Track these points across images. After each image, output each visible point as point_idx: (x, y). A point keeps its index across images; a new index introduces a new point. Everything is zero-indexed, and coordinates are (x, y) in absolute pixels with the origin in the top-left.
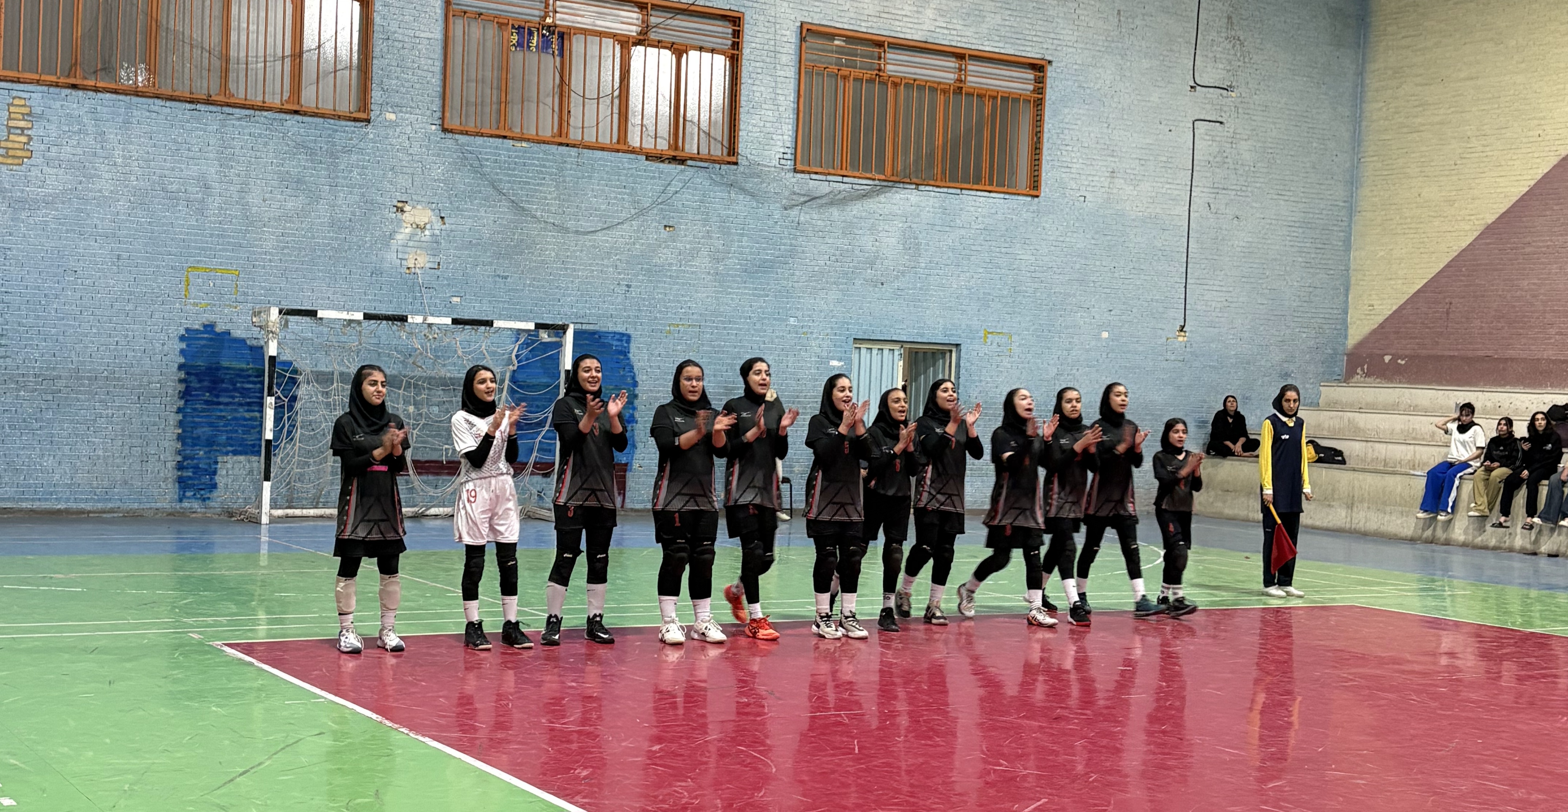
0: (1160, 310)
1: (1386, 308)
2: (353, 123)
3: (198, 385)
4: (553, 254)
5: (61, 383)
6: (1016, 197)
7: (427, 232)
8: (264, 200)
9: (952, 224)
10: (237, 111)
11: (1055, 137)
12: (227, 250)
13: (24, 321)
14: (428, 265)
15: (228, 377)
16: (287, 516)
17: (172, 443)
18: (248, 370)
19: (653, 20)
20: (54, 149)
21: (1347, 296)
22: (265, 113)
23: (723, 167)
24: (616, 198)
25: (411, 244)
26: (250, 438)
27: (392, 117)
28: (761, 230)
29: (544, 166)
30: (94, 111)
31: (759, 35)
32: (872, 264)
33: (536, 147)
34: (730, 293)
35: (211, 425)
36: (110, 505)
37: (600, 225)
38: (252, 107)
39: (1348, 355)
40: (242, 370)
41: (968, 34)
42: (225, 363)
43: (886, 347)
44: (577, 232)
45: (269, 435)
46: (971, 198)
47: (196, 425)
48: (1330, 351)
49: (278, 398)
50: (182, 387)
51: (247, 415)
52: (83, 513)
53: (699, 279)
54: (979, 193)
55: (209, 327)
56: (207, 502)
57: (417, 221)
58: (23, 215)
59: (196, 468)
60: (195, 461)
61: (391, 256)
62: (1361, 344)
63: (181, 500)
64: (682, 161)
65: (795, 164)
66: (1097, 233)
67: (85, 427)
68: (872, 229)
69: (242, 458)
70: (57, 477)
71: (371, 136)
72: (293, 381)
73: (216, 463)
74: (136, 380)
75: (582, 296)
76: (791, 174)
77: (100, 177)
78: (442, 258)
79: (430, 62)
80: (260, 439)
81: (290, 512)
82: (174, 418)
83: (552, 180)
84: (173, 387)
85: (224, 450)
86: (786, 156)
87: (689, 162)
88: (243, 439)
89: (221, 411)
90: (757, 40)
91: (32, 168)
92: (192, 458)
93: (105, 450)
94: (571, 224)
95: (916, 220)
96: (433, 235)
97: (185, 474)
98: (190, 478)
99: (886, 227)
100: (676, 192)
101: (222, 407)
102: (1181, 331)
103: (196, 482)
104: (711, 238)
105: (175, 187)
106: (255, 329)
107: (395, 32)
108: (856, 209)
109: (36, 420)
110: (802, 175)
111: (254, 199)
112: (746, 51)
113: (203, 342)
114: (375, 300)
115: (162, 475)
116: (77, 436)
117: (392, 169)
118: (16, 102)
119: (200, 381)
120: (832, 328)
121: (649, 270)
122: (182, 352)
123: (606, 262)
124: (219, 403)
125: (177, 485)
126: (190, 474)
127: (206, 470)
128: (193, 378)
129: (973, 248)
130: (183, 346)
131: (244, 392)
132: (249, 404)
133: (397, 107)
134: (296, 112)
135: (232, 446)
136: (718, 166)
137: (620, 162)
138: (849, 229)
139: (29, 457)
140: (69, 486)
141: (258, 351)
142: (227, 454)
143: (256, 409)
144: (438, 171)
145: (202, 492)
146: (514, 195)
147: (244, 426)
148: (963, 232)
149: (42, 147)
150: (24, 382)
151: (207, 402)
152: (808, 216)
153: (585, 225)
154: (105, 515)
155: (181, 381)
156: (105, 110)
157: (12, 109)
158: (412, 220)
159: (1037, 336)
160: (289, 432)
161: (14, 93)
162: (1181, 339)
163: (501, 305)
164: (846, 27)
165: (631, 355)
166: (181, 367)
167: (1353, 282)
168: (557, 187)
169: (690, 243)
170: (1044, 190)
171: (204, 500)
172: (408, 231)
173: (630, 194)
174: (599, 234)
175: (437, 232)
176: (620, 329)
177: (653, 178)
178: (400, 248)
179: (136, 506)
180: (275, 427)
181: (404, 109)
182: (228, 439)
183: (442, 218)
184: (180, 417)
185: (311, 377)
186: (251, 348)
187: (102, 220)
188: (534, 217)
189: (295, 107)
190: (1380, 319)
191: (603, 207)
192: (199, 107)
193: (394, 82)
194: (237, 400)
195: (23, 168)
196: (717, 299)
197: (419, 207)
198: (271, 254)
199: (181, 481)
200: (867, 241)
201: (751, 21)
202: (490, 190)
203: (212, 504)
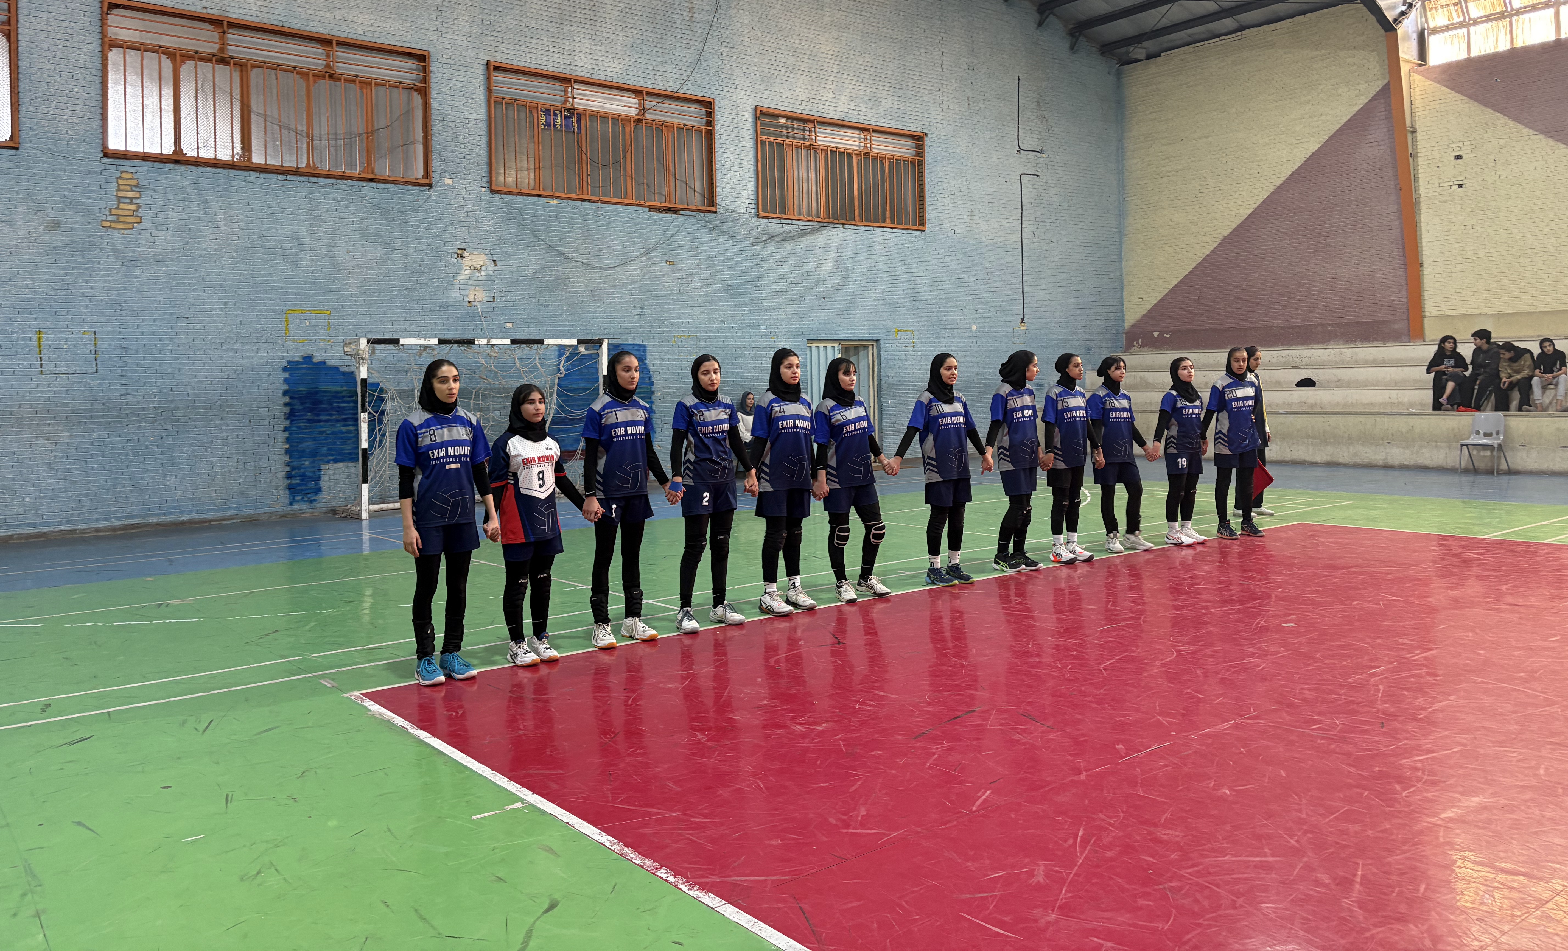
0: (1009, 308)
1: (1152, 299)
2: (418, 188)
3: (301, 407)
4: (583, 286)
5: (179, 414)
6: (909, 231)
7: (483, 273)
8: (348, 252)
9: (869, 252)
10: (322, 180)
11: (932, 187)
12: (318, 294)
13: (142, 362)
14: (485, 299)
15: (325, 398)
16: (382, 510)
17: (282, 457)
18: (341, 392)
19: (648, 104)
20: (161, 215)
21: (1122, 292)
22: (346, 181)
23: (707, 215)
24: (628, 241)
25: (470, 282)
26: (348, 448)
27: (449, 181)
28: (737, 262)
29: (572, 218)
30: (196, 183)
31: (726, 115)
32: (816, 284)
33: (564, 203)
34: (717, 310)
35: (314, 439)
36: (229, 513)
37: (618, 262)
38: (334, 177)
39: (1126, 333)
40: (337, 392)
41: (871, 114)
42: (323, 388)
43: (829, 344)
44: (601, 268)
45: (364, 445)
46: (880, 233)
47: (302, 440)
48: (1114, 332)
49: (370, 413)
50: (287, 410)
51: (344, 429)
52: (206, 522)
53: (694, 300)
54: (885, 229)
55: (308, 358)
56: (314, 503)
57: (474, 264)
58: (137, 272)
59: (303, 476)
60: (302, 470)
61: (455, 293)
62: (1134, 326)
63: (291, 504)
64: (675, 211)
65: (758, 211)
66: (964, 255)
67: (203, 449)
68: (815, 257)
69: (341, 465)
70: (179, 493)
71: (433, 198)
72: (381, 400)
73: (320, 470)
74: (246, 407)
75: (607, 317)
76: (756, 219)
77: (204, 237)
78: (497, 293)
79: (478, 138)
80: (357, 448)
81: (384, 506)
82: (282, 436)
83: (579, 228)
84: (279, 410)
85: (326, 459)
86: (751, 206)
87: (682, 212)
88: (343, 450)
89: (322, 427)
90: (725, 119)
91: (143, 232)
92: (299, 468)
93: (223, 467)
94: (595, 262)
95: (845, 250)
96: (488, 275)
97: (294, 482)
98: (299, 485)
99: (825, 257)
100: (673, 235)
101: (321, 424)
102: (1022, 322)
103: (303, 488)
104: (700, 269)
105: (272, 244)
106: (347, 357)
107: (449, 115)
108: (803, 243)
109: (157, 446)
110: (763, 220)
111: (340, 251)
112: (717, 128)
113: (304, 371)
114: (444, 329)
115: (274, 484)
116: (196, 456)
117: (452, 224)
118: (124, 175)
119: (302, 404)
120: (792, 333)
121: (656, 295)
122: (286, 380)
123: (624, 291)
124: (320, 421)
125: (287, 492)
126: (298, 481)
127: (311, 477)
128: (296, 401)
129: (884, 269)
130: (287, 375)
131: (340, 410)
132: (345, 420)
133: (453, 174)
134: (371, 180)
135: (332, 455)
136: (702, 214)
137: (630, 213)
138: (798, 258)
139: (153, 478)
140: (191, 500)
141: (350, 376)
142: (328, 462)
143: (351, 423)
144: (489, 223)
145: (309, 496)
146: (551, 241)
147: (342, 438)
148: (876, 258)
149: (151, 213)
150: (145, 414)
151: (309, 421)
152: (769, 250)
153: (607, 262)
154: (224, 522)
155: (286, 405)
156: (206, 181)
157: (121, 182)
158: (470, 263)
159: (931, 331)
160: (381, 441)
161: (122, 168)
162: (1022, 328)
163: (545, 328)
164: (787, 109)
165: (647, 361)
166: (285, 393)
167: (1125, 282)
168: (583, 234)
169: (685, 273)
170: (929, 226)
171: (311, 502)
172: (467, 272)
173: (639, 238)
174: (616, 269)
175: (491, 272)
176: (638, 341)
177: (655, 225)
178: (462, 287)
179: (252, 511)
180: (369, 437)
181: (459, 176)
182: (329, 449)
183: (494, 261)
184: (286, 434)
185: (395, 394)
186: (344, 374)
187: (209, 273)
188: (567, 257)
189: (371, 176)
190: (1149, 307)
191: (620, 248)
192: (289, 177)
193: (450, 154)
194: (334, 417)
195: (133, 232)
196: (708, 314)
197: (475, 253)
198: (356, 296)
199: (291, 488)
200: (811, 267)
201: (720, 105)
202: (532, 238)
203: (318, 505)
